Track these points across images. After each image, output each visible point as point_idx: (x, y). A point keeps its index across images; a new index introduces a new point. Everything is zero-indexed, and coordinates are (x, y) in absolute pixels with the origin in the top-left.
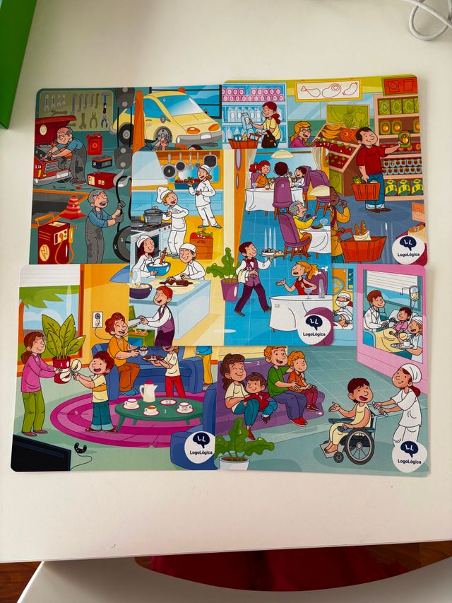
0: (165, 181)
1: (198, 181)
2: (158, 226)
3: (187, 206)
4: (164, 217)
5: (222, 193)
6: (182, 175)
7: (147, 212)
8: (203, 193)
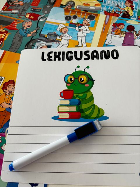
0: (64, 22)
1: (82, 25)
2: (53, 41)
3: (73, 35)
4: (58, 38)
5: (93, 33)
6: (74, 21)
7: (50, 33)
8: (83, 31)
